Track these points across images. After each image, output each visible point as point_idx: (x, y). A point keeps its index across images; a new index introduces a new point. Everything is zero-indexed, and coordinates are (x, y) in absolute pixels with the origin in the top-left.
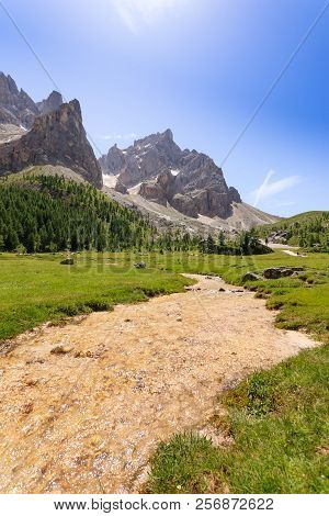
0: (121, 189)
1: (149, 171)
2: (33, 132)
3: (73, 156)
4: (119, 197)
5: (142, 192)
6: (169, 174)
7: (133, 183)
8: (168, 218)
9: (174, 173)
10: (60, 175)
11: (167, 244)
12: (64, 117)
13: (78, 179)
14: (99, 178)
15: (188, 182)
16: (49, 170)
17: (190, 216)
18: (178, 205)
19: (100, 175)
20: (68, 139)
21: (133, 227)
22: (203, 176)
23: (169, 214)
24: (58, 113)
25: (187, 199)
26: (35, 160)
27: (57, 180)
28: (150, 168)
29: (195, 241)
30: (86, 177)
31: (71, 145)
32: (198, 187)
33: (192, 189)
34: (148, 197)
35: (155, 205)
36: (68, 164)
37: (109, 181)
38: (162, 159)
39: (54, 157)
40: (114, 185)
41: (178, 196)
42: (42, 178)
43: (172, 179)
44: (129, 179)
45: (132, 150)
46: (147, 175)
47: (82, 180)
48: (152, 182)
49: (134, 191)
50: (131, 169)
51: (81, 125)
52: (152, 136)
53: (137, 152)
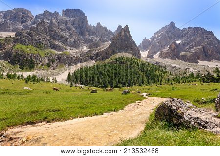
0: (150, 56)
1: (163, 45)
2: (112, 43)
3: (127, 47)
4: (149, 60)
5: (161, 56)
6: (175, 44)
7: (155, 53)
8: (178, 66)
9: (178, 42)
10: (122, 56)
11: (177, 79)
12: (123, 34)
13: (130, 56)
14: (139, 53)
15: (188, 44)
16: (119, 55)
17: (192, 62)
18: (183, 58)
19: (139, 52)
20: (125, 41)
21: (157, 73)
22: (198, 39)
23: (178, 64)
24: (121, 33)
25: (189, 54)
26: (114, 52)
27: (122, 58)
28: (163, 44)
29: (198, 76)
30: (133, 54)
31: (126, 43)
32: (195, 46)
33: (191, 48)
34: (164, 57)
35: (169, 61)
36: (126, 51)
37: (144, 54)
38: (170, 37)
39: (121, 50)
40: (146, 55)
41: (183, 53)
42: (116, 59)
43: (178, 46)
44: (153, 51)
45: (153, 38)
46: (163, 47)
47: (132, 56)
48: (166, 49)
49: (156, 56)
50: (154, 46)
51: (129, 34)
52: (163, 28)
53: (156, 38)
